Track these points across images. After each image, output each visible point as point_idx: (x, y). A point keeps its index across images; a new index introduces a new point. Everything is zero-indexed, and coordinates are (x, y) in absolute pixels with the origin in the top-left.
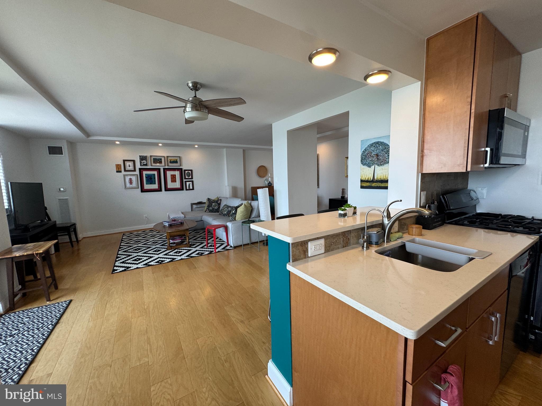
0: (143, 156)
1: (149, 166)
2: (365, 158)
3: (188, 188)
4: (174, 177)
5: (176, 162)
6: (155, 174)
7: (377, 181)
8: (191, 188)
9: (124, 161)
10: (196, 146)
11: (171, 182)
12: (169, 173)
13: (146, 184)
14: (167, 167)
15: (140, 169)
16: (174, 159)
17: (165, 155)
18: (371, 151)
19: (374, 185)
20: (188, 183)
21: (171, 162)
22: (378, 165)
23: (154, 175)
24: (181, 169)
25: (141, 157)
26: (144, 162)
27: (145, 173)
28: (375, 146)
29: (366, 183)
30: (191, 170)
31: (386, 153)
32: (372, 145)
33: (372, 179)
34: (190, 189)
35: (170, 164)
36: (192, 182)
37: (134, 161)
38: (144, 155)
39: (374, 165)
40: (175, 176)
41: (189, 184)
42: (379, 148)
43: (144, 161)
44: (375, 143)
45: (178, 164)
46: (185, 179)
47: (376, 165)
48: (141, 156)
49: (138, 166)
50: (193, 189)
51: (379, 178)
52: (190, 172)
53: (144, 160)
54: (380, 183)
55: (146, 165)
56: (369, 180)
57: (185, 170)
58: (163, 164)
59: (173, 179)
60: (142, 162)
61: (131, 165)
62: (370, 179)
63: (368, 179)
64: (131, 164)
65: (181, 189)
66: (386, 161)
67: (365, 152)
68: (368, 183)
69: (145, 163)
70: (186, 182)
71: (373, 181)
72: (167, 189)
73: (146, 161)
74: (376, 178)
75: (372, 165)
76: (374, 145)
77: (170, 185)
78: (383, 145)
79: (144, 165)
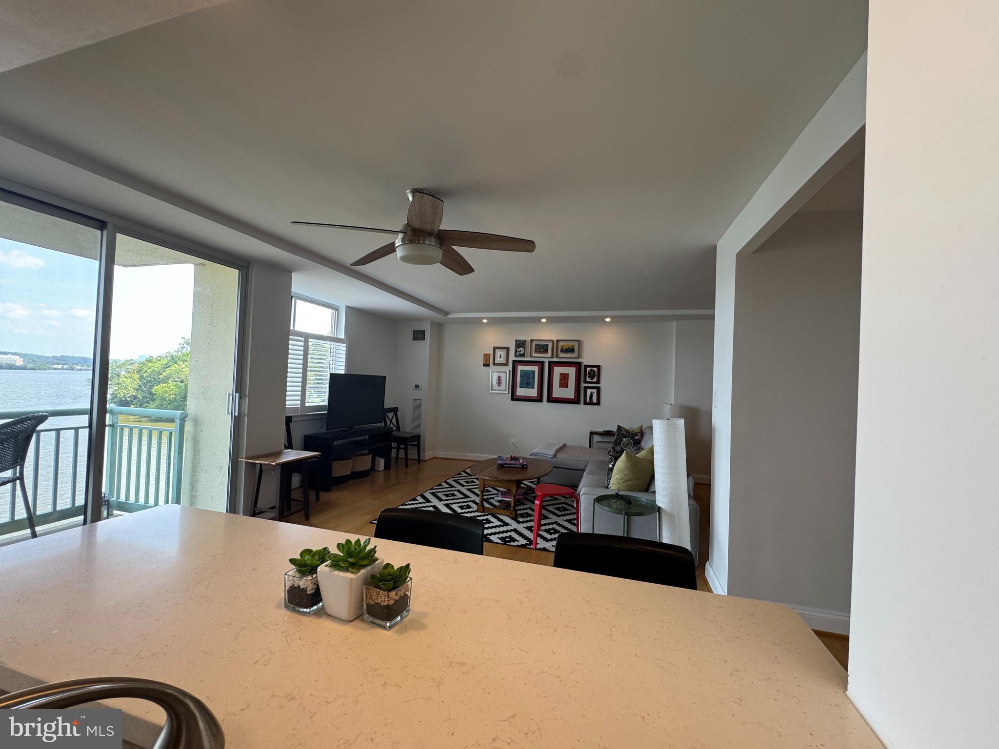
0: (521, 340)
1: (528, 357)
3: (588, 401)
4: (564, 377)
5: (572, 350)
6: (535, 371)
8: (595, 400)
9: (495, 348)
10: (608, 320)
11: (560, 387)
12: (558, 371)
13: (520, 387)
14: (555, 360)
15: (514, 362)
16: (570, 345)
17: (555, 339)
20: (589, 391)
21: (562, 351)
23: (534, 372)
24: (580, 363)
25: (518, 342)
26: (520, 351)
27: (520, 368)
30: (598, 367)
34: (591, 403)
35: (562, 355)
36: (598, 389)
37: (507, 349)
38: (522, 338)
40: (566, 376)
41: (591, 392)
43: (521, 349)
45: (575, 355)
46: (586, 382)
48: (518, 340)
49: (512, 357)
50: (598, 403)
52: (595, 369)
53: (521, 347)
55: (523, 355)
57: (587, 366)
58: (549, 354)
59: (564, 382)
60: (518, 350)
61: (502, 355)
64: (502, 353)
65: (576, 400)
69: (522, 353)
70: (586, 388)
72: (551, 400)
73: (524, 348)
77: (558, 392)
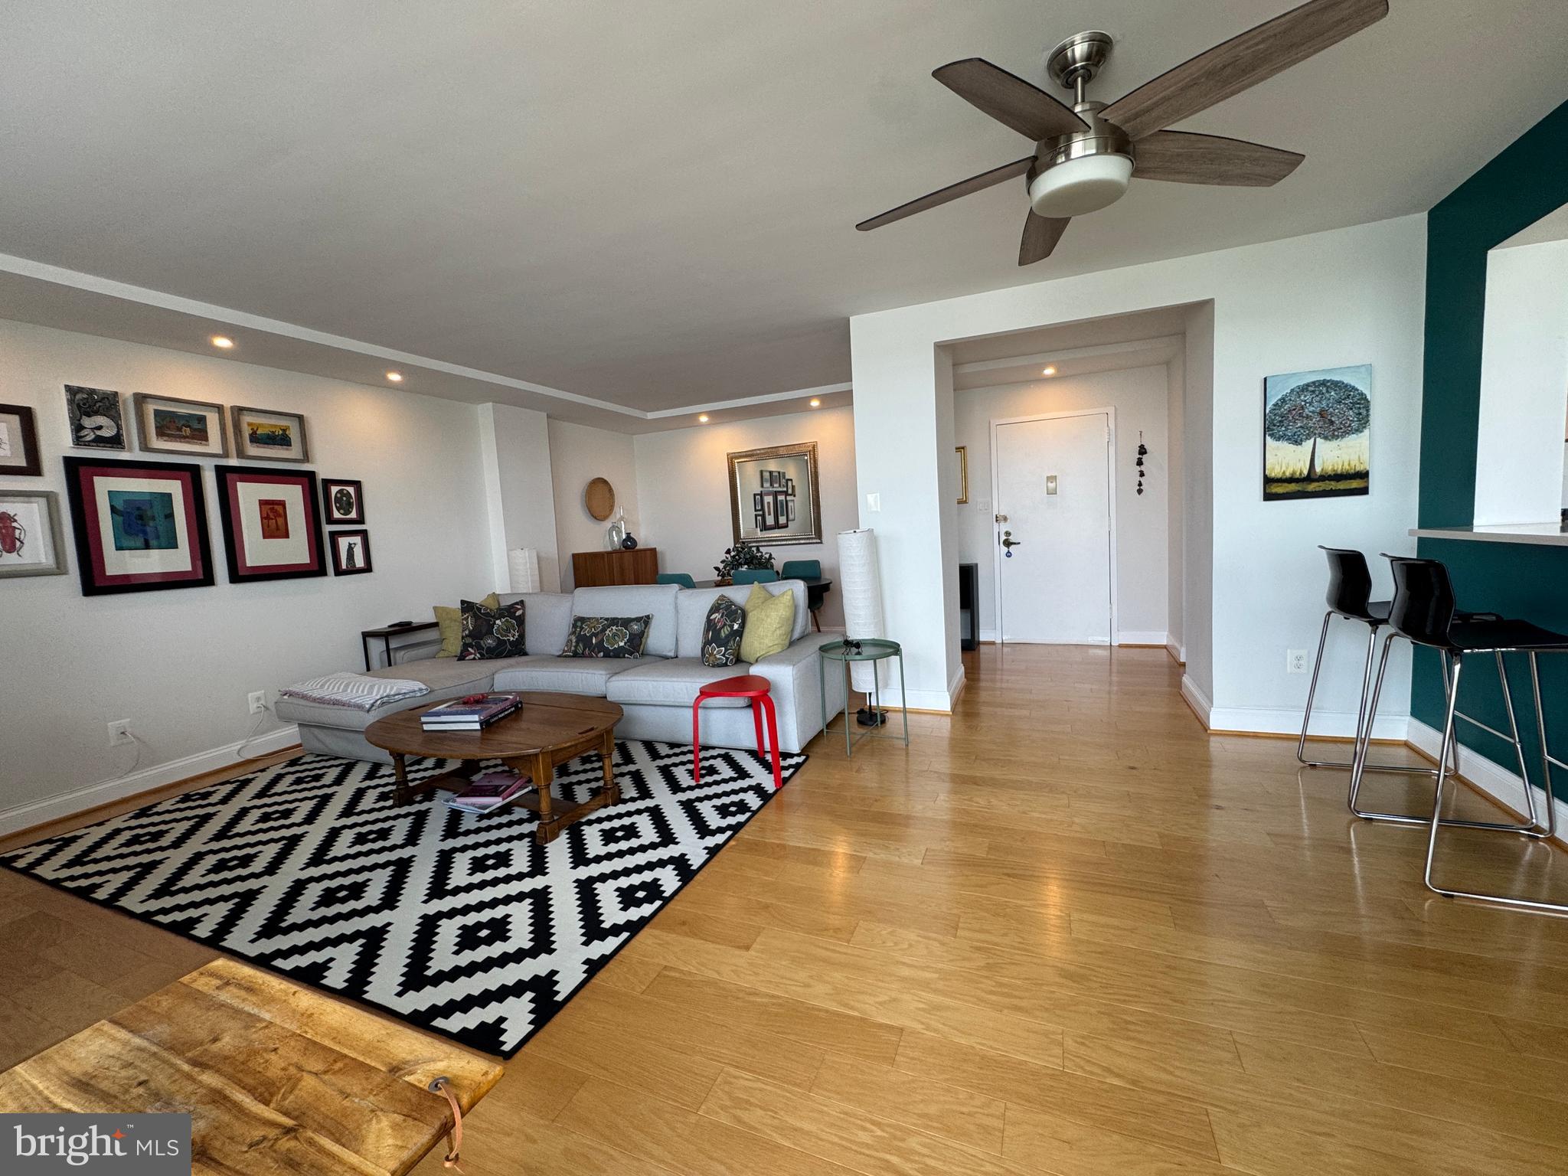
0: (93, 391)
1: (130, 450)
2: (1281, 422)
3: (344, 567)
4: (272, 509)
5: (283, 440)
6: (170, 495)
7: (1324, 478)
8: (360, 562)
10: (395, 377)
11: (264, 537)
12: (249, 496)
13: (119, 548)
14: (233, 462)
15: (72, 464)
16: (276, 426)
17: (228, 401)
18: (1303, 403)
19: (1312, 487)
20: (343, 543)
21: (255, 439)
22: (1326, 438)
23: (167, 498)
24: (311, 475)
25: (80, 396)
26: (100, 428)
27: (104, 486)
28: (1313, 392)
29: (1286, 484)
30: (357, 484)
31: (1351, 409)
32: (1304, 388)
33: (1306, 472)
34: (353, 571)
35: (253, 450)
36: (364, 534)
37: (27, 416)
39: (1313, 439)
40: (279, 508)
41: (350, 544)
42: (1327, 395)
43: (101, 420)
44: (1314, 383)
45: (295, 452)
46: (331, 521)
47: (1318, 440)
48: (82, 390)
49: (58, 444)
50: (368, 568)
51: (1330, 468)
52: (351, 490)
53: (95, 413)
54: (1333, 483)
55: (116, 442)
56: (1297, 475)
57: (328, 483)
58: (214, 445)
59: (274, 519)
60: (88, 422)
62: (1300, 474)
63: (1294, 473)
64: (4, 429)
65: (316, 568)
66: (1350, 426)
67: (1281, 407)
68: (1293, 484)
69: (108, 433)
70: (334, 535)
71: (1310, 478)
72: (238, 575)
73: (116, 418)
74: (1318, 469)
75: (1307, 439)
76: (1310, 388)
77: (258, 550)
78: (1341, 390)
79: (100, 441)
